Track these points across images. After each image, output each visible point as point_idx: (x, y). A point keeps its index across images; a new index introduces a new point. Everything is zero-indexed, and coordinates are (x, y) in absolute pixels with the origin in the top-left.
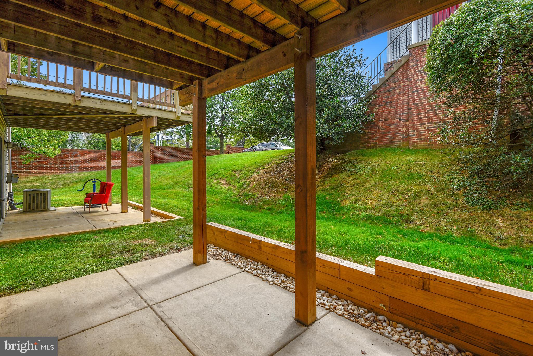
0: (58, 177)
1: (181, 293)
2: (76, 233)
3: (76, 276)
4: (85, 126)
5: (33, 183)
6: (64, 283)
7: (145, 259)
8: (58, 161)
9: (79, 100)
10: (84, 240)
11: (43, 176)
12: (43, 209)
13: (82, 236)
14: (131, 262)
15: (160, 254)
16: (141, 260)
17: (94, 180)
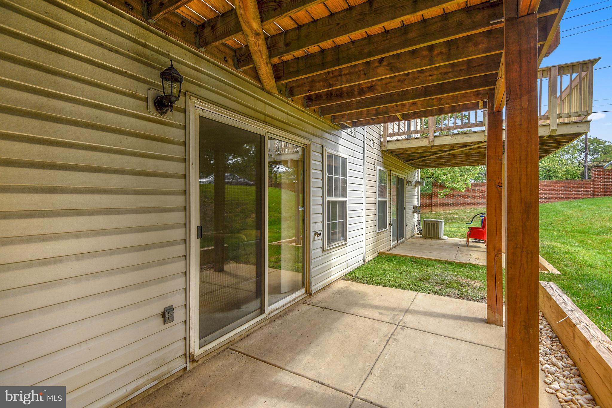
0: (476, 211)
1: (430, 332)
2: (427, 259)
3: (391, 286)
4: (466, 160)
5: (454, 215)
6: (381, 287)
7: (450, 296)
8: (477, 195)
9: (432, 141)
10: (428, 265)
11: (464, 209)
12: (435, 237)
13: (429, 262)
14: (436, 293)
15: (468, 298)
16: (445, 295)
17: (483, 214)
